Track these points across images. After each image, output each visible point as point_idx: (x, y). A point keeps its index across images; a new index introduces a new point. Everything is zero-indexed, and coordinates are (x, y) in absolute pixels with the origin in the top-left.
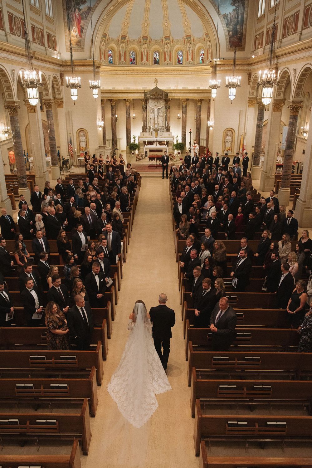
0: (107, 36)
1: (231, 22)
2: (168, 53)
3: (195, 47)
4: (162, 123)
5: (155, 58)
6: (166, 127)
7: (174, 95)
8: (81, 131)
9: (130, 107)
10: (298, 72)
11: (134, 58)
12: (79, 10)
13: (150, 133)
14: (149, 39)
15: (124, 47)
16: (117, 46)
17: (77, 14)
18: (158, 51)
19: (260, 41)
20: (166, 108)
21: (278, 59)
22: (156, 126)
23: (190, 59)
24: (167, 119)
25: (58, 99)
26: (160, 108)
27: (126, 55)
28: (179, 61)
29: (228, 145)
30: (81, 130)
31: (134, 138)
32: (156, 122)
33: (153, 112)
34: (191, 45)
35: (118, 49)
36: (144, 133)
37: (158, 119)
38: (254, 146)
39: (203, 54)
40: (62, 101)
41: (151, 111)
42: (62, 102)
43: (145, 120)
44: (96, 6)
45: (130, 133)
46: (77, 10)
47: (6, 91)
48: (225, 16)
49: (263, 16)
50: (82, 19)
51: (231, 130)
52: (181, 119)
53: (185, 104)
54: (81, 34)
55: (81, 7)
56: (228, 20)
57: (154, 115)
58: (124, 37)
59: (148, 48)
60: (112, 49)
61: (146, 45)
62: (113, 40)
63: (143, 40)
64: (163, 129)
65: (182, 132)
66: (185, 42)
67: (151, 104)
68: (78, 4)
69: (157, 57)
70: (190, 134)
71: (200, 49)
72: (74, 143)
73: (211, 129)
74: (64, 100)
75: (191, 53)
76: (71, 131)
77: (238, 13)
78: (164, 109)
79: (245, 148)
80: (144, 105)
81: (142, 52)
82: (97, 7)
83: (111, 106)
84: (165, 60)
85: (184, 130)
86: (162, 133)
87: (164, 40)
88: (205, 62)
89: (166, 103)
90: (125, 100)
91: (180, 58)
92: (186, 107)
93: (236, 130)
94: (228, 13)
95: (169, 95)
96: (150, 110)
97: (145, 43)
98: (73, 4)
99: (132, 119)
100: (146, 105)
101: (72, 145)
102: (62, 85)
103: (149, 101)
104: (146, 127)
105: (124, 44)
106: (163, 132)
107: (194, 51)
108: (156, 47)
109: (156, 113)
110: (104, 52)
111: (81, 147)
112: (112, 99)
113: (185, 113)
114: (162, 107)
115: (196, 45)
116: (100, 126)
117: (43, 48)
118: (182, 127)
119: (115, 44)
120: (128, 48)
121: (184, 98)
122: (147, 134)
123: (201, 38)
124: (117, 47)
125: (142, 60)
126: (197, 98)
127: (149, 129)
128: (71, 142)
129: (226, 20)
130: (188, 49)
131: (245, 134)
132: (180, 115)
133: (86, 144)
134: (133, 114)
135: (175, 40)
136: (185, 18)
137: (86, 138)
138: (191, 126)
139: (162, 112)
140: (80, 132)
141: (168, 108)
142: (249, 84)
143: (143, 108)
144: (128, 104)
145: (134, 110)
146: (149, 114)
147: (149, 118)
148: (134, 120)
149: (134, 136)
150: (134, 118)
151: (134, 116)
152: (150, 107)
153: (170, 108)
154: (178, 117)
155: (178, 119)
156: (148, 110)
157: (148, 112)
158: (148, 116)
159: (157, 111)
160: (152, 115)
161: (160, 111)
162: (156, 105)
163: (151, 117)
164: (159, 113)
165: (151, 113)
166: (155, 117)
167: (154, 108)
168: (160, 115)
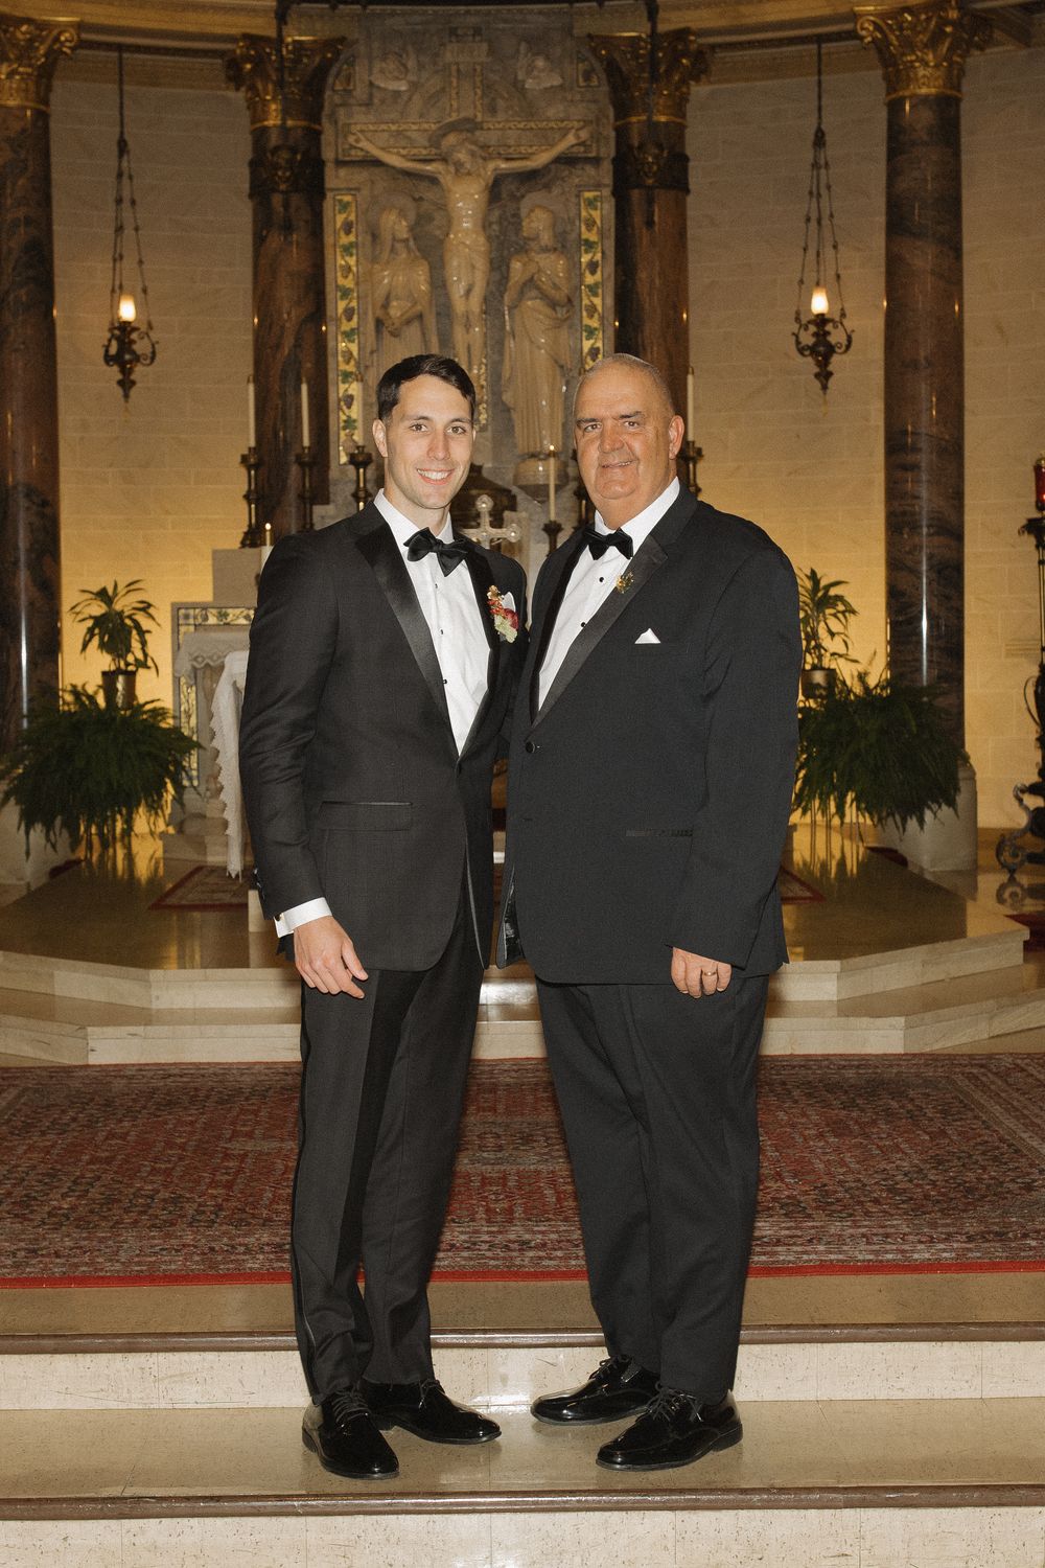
9: (40, 145)
20: (620, 194)
26: (530, 178)
31: (114, 632)
33: (429, 246)
41: (396, 224)
53: (934, 83)
57: (439, 284)
65: (899, 523)
67: (384, 117)
78: (592, 200)
80: (274, 136)
89: (622, 109)
92: (949, 125)
100: (314, 136)
103: (360, 70)
113: (929, 225)
114: (567, 160)
118: (897, 446)
139: (560, 227)
141: (645, 178)
143: (260, 191)
145: (119, 229)
146: (352, 261)
147: (354, 323)
148: (126, 384)
149: (103, 595)
150: (123, 348)
151: (124, 330)
152: (377, 163)
153: (681, 185)
154: (808, 339)
155: (809, 365)
156: (335, 219)
157: (345, 240)
158: (346, 293)
159: (485, 225)
160: (405, 280)
161: (537, 221)
162: (468, 126)
163: (379, 313)
164: (505, 242)
165: (385, 255)
166: (459, 306)
167: (433, 180)
168: (532, 268)
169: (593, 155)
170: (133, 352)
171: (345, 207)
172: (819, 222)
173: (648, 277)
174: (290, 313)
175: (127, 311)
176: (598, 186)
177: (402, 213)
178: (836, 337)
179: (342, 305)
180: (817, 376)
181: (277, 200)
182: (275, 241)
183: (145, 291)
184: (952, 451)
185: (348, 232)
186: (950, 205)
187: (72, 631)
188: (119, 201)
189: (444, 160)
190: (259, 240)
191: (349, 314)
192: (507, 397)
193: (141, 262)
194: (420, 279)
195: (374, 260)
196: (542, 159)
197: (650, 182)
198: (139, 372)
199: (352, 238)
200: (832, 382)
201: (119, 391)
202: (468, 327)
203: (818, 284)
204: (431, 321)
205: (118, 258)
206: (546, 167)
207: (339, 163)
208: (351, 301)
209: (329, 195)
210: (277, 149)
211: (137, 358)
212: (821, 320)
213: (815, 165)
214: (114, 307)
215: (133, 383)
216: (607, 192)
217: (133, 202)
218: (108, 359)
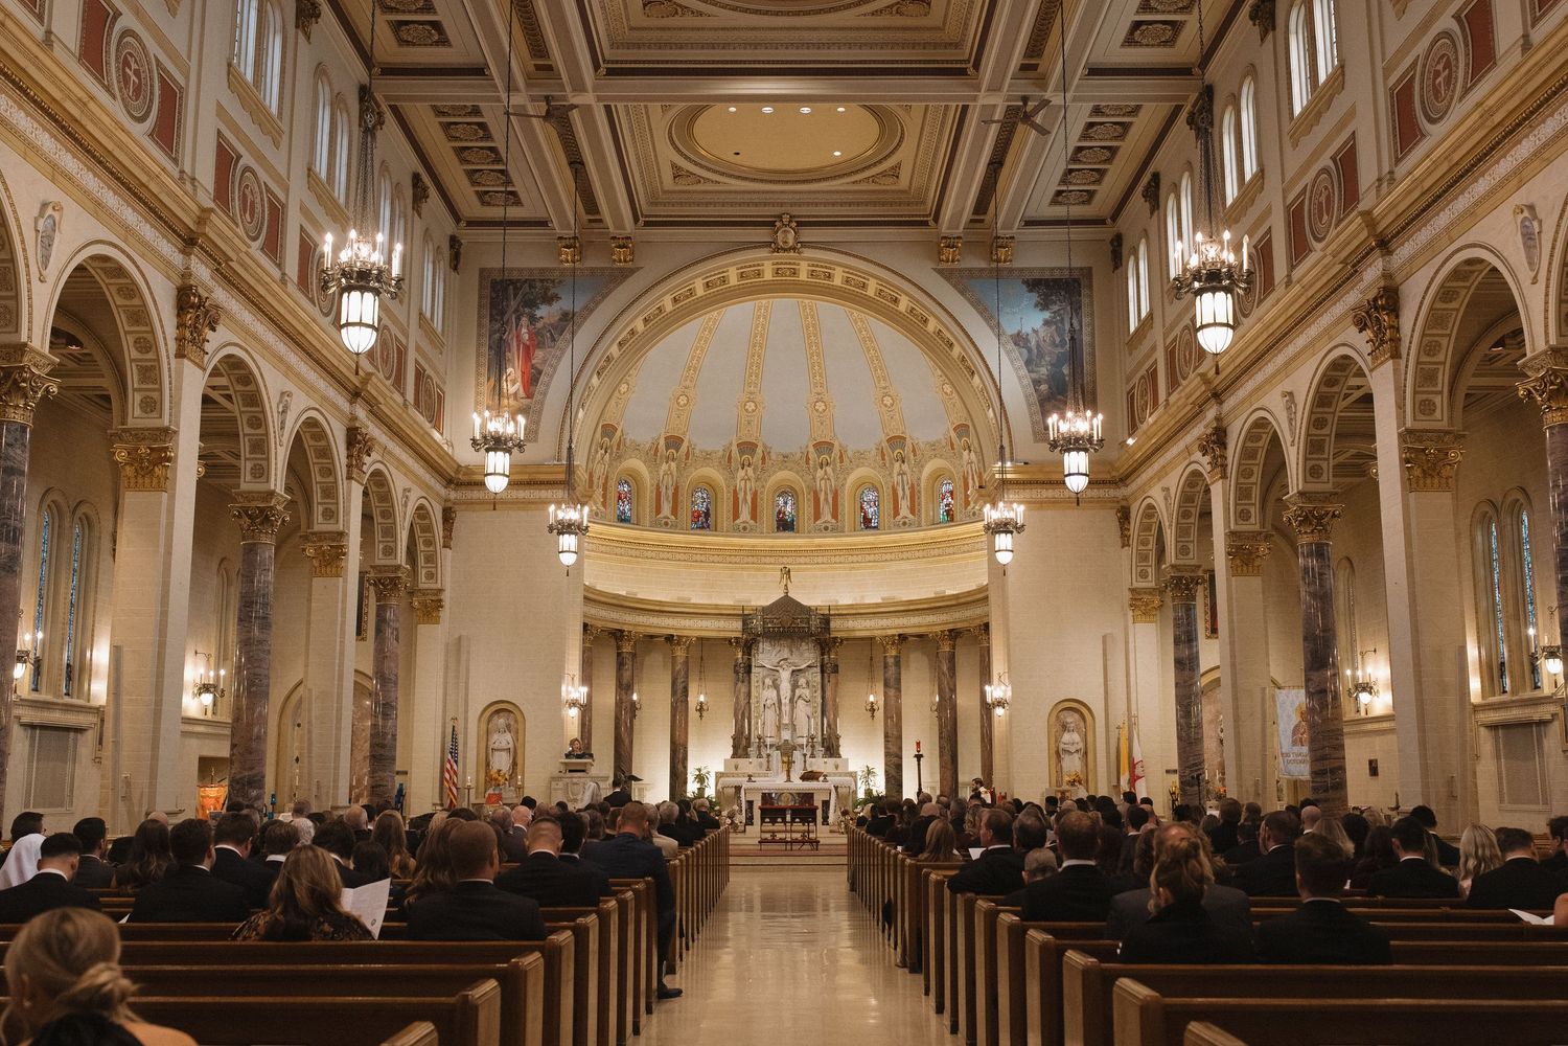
0: (618, 433)
1: (1041, 355)
2: (826, 494)
3: (920, 472)
4: (806, 722)
5: (779, 512)
6: (823, 739)
7: (851, 624)
8: (498, 712)
9: (686, 663)
10: (1300, 399)
11: (708, 509)
12: (533, 319)
13: (763, 761)
14: (759, 451)
15: (675, 473)
16: (648, 467)
17: (524, 330)
18: (792, 488)
19: (1149, 397)
20: (822, 672)
21: (1221, 403)
22: (786, 735)
23: (904, 511)
24: (827, 709)
25: (424, 592)
27: (680, 498)
28: (867, 521)
29: (1072, 764)
30: (502, 710)
31: (701, 778)
32: (786, 720)
33: (776, 686)
34: (905, 467)
35: (652, 478)
36: (740, 761)
38: (1175, 766)
39: (951, 493)
40: (441, 600)
41: (768, 681)
42: (438, 604)
43: (743, 714)
44: (589, 310)
45: (685, 759)
46: (524, 320)
47: (248, 456)
48: (1019, 340)
49: (1146, 324)
50: (540, 345)
51: (1074, 708)
52: (880, 714)
53: (894, 653)
54: (532, 388)
55: (538, 313)
56: (1030, 350)
58: (674, 442)
59: (757, 479)
60: (632, 478)
61: (750, 470)
62: (637, 448)
63: (742, 453)
64: (813, 747)
65: (887, 754)
66: (883, 459)
67: (767, 656)
68: (532, 304)
69: (789, 509)
70: (919, 761)
71: (937, 476)
72: (465, 758)
73: (999, 711)
74: (447, 597)
75: (908, 492)
76: (461, 710)
77: (1060, 332)
78: (815, 676)
79: (1138, 771)
80: (740, 661)
81: (735, 491)
82: (592, 311)
83: (619, 654)
84: (817, 516)
85: (894, 749)
86: (809, 760)
87: (813, 455)
88: (957, 517)
89: (823, 654)
90: (669, 638)
91: (870, 511)
92: (898, 663)
93: (1098, 707)
94: (1027, 329)
95: (833, 625)
96: (764, 677)
97: (746, 463)
98: (513, 304)
99: (693, 714)
100: (749, 660)
101: (456, 762)
102: (446, 546)
103: (761, 645)
104: (748, 739)
105: (673, 465)
106: (813, 756)
107: (919, 485)
108: (783, 475)
109: (785, 687)
110: (602, 481)
111: (493, 772)
112: (622, 631)
113: (893, 685)
114: (809, 667)
115: (922, 466)
116: (573, 704)
117: (397, 397)
118: (886, 736)
119: (645, 462)
120: (687, 477)
121: (890, 632)
122: (749, 765)
123: (939, 442)
124: (650, 472)
125: (736, 515)
126: (938, 629)
127: (759, 747)
128: (454, 752)
129: (1025, 351)
130: (896, 478)
131: (1132, 722)
132: (875, 697)
133: (515, 764)
134: (697, 697)
135: (850, 453)
136: (883, 384)
137: (516, 740)
138: (918, 730)
139: (808, 683)
140: (496, 717)
141: (828, 670)
142: (1125, 544)
143: (737, 672)
144: (680, 653)
148: (702, 717)
149: (699, 770)
150: (701, 709)
151: (702, 703)
152: (764, 667)
153: (836, 671)
154: (868, 707)
155: (870, 714)
156: (754, 679)
159: (790, 682)
160: (771, 694)
161: (802, 681)
162: (786, 659)
163: (764, 702)
164: (795, 686)
165: (766, 689)
166: (783, 701)
167: (778, 671)
168: (801, 692)
169: (816, 666)
170: (704, 709)
171: (756, 677)
173: (828, 694)
174: (743, 702)
175: (702, 698)
176: (817, 671)
177: (770, 679)
178: (875, 707)
180: (871, 716)
181: (740, 675)
182: (740, 684)
183: (707, 694)
184: (899, 738)
186: (898, 681)
187: (690, 778)
189: (780, 667)
190: (736, 684)
193: (706, 687)
194: (774, 695)
195: (763, 690)
196: (804, 667)
197: (829, 672)
198: (704, 714)
200: (873, 719)
201: (701, 719)
202: (785, 706)
203: (870, 695)
204: (776, 704)
205: (702, 687)
206: (804, 669)
207: (755, 666)
209: (753, 675)
210: (741, 663)
211: (705, 711)
212: (871, 703)
215: (704, 716)
216: (819, 674)
218: (697, 710)
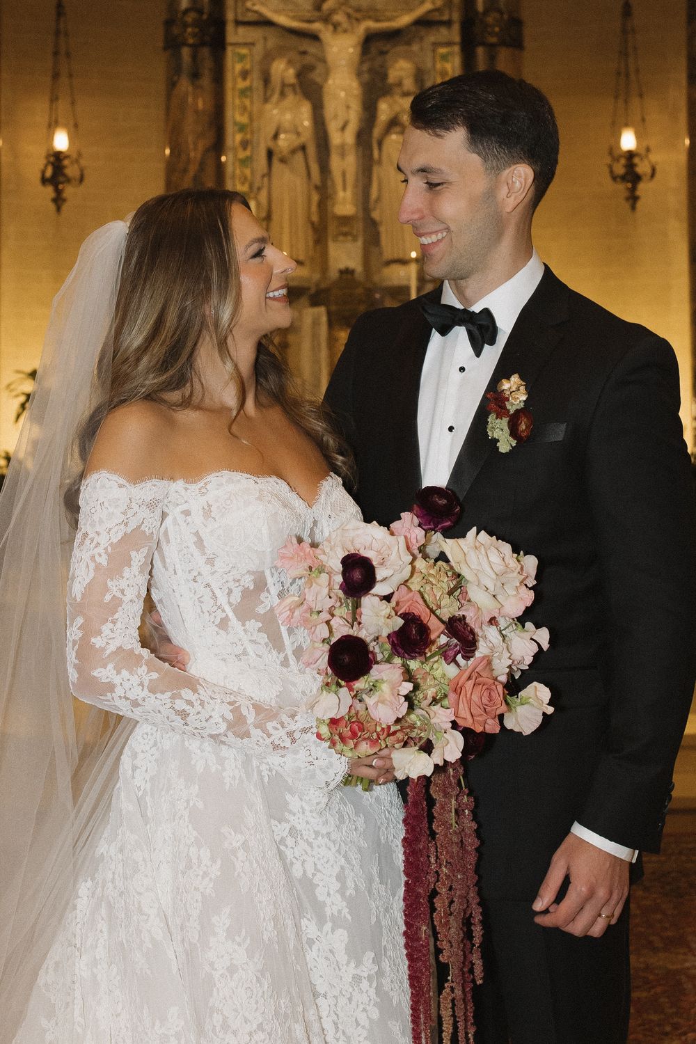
26: (393, 36)
33: (311, 90)
37: (367, 164)
52: (656, 190)
96: (268, 57)
114: (424, 23)
132: (640, 137)
134: (42, 136)
143: (172, 44)
145: (56, 76)
146: (247, 102)
147: (248, 153)
148: (58, 200)
150: (57, 172)
151: (57, 159)
152: (268, 23)
153: (517, 44)
154: (620, 169)
155: (622, 188)
156: (233, 67)
157: (241, 84)
158: (242, 128)
159: (359, 74)
160: (292, 117)
161: (401, 70)
163: (270, 144)
164: (374, 87)
165: (276, 97)
166: (336, 138)
167: (315, 37)
168: (397, 109)
169: (446, 18)
170: (64, 175)
171: (242, 58)
172: (627, 75)
175: (61, 141)
176: (449, 44)
177: (290, 62)
178: (642, 168)
179: (239, 137)
180: (627, 199)
181: (186, 52)
182: (185, 85)
183: (76, 126)
185: (244, 78)
188: (56, 53)
189: (326, 20)
190: (172, 84)
191: (245, 144)
192: (375, 215)
193: (73, 103)
194: (304, 117)
195: (266, 100)
196: (405, 20)
197: (494, 40)
198: (69, 191)
199: (247, 83)
200: (639, 204)
201: (52, 207)
202: (343, 155)
203: (626, 125)
204: (312, 150)
205: (54, 99)
206: (408, 27)
207: (238, 23)
208: (246, 134)
209: (229, 50)
210: (186, 11)
211: (68, 180)
212: (630, 155)
213: (624, 31)
214: (50, 137)
215: (64, 200)
216: (457, 49)
217: (68, 55)
218: (44, 181)
